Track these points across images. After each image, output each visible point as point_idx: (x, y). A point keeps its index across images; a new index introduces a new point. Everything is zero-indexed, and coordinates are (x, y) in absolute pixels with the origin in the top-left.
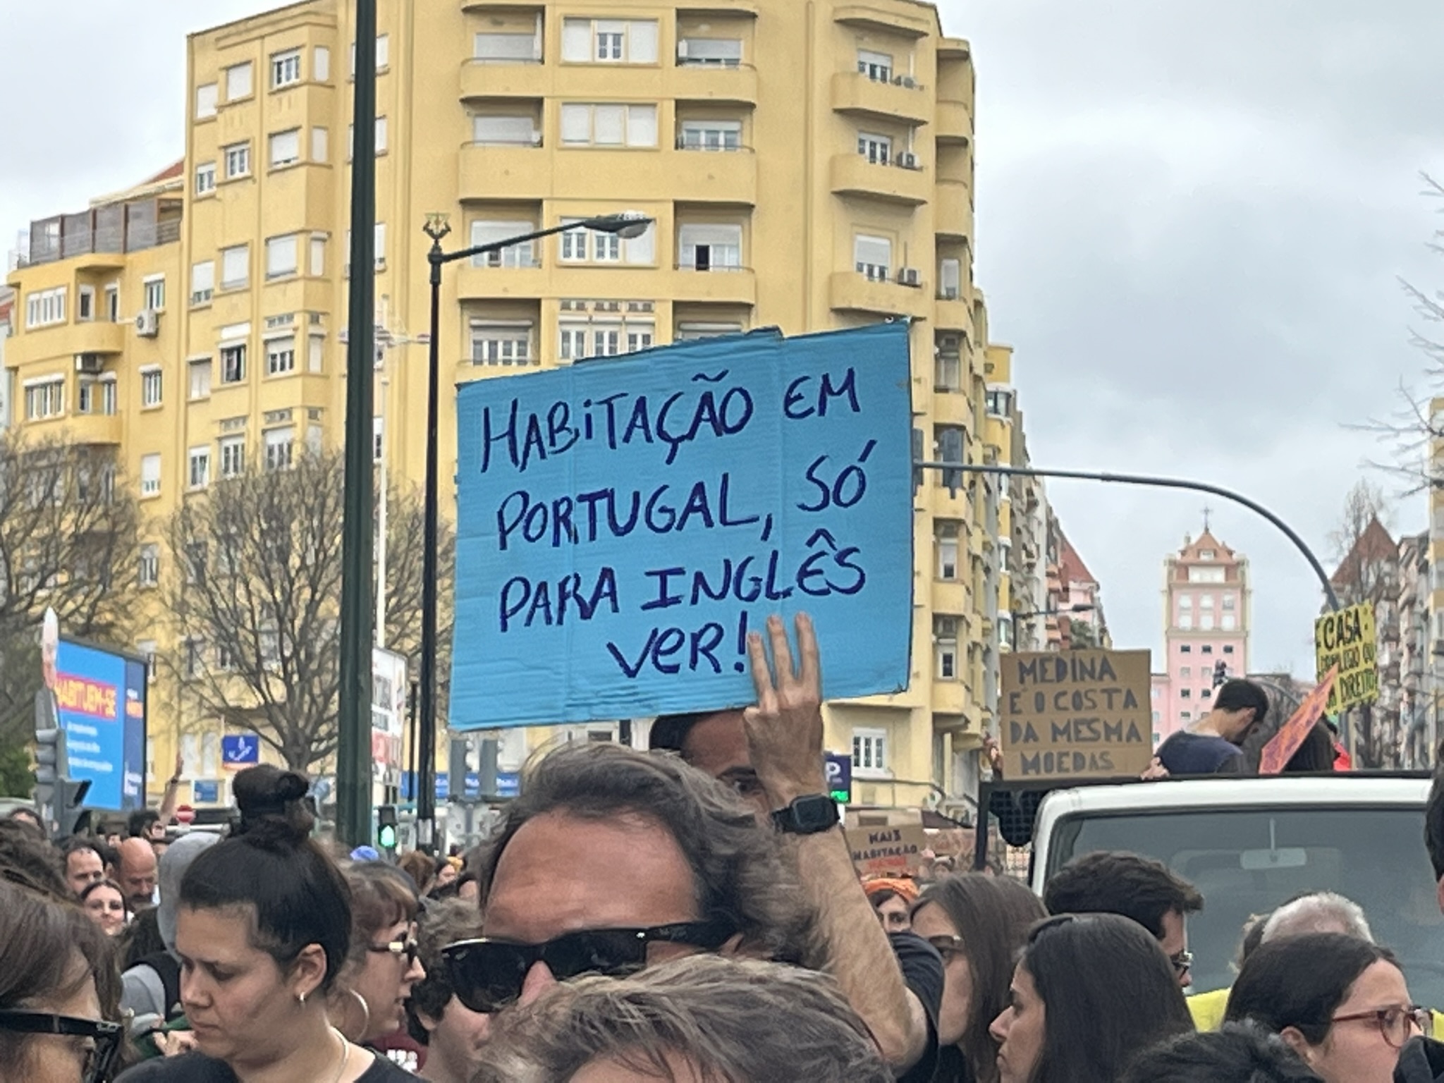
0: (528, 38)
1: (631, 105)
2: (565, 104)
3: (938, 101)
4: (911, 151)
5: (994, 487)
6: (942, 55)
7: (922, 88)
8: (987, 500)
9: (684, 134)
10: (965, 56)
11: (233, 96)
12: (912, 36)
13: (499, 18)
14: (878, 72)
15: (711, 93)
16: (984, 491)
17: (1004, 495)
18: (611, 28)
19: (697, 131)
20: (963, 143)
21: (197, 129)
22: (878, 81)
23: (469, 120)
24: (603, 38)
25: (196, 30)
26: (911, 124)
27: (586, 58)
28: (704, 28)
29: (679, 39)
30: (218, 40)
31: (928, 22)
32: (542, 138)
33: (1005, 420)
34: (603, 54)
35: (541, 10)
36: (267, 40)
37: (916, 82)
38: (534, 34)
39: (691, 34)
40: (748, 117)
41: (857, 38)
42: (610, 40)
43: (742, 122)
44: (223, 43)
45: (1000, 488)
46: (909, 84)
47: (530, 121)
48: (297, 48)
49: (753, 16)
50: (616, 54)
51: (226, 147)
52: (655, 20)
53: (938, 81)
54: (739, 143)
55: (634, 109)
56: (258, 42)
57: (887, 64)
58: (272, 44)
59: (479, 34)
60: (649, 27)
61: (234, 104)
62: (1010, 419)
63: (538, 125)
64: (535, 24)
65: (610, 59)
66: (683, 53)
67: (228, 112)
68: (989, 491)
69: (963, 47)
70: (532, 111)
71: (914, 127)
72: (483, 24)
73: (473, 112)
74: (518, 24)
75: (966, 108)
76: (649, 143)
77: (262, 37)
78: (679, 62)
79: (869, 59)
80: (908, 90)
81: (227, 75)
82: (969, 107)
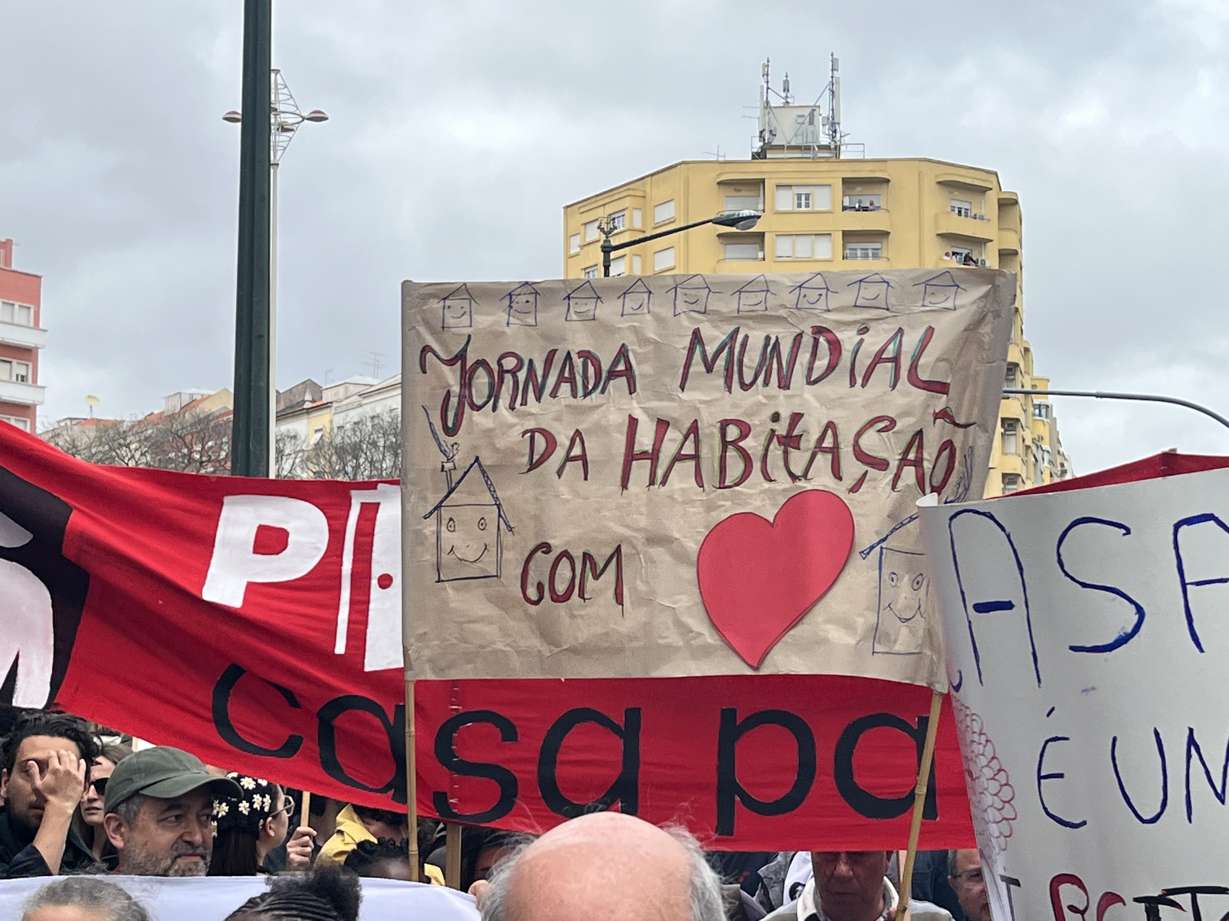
0: (756, 198)
1: (816, 235)
2: (777, 235)
3: (1000, 229)
4: (983, 258)
5: (1039, 458)
6: (1002, 202)
7: (989, 220)
8: (1035, 465)
9: (848, 251)
10: (1016, 202)
11: (588, 240)
12: (982, 191)
13: (738, 188)
14: (963, 211)
15: (863, 227)
16: (1033, 459)
17: (1046, 464)
18: (804, 191)
19: (855, 249)
20: (1015, 253)
21: (570, 260)
22: (963, 217)
23: (723, 246)
24: (799, 196)
25: (568, 204)
26: (982, 242)
27: (789, 209)
28: (859, 189)
29: (844, 195)
30: (580, 208)
31: (992, 182)
32: (764, 256)
33: (1045, 420)
34: (799, 205)
35: (763, 181)
36: (607, 206)
37: (985, 217)
38: (759, 196)
39: (852, 192)
40: (885, 240)
41: (950, 192)
42: (803, 197)
43: (881, 243)
44: (582, 210)
45: (1043, 459)
46: (982, 218)
47: (757, 246)
48: (624, 210)
49: (887, 181)
50: (807, 205)
51: (585, 269)
52: (830, 185)
53: (999, 217)
54: (880, 255)
55: (818, 237)
56: (602, 208)
57: (968, 207)
58: (610, 209)
59: (726, 197)
60: (826, 190)
61: (589, 244)
62: (1048, 420)
63: (762, 249)
64: (759, 190)
65: (803, 209)
66: (847, 204)
67: (586, 248)
68: (1036, 460)
69: (1015, 198)
70: (758, 240)
71: (985, 244)
72: (730, 191)
73: (724, 242)
74: (749, 190)
75: (1016, 232)
76: (828, 256)
77: (604, 205)
78: (844, 208)
79: (957, 204)
80: (982, 221)
81: (585, 228)
82: (1018, 232)
